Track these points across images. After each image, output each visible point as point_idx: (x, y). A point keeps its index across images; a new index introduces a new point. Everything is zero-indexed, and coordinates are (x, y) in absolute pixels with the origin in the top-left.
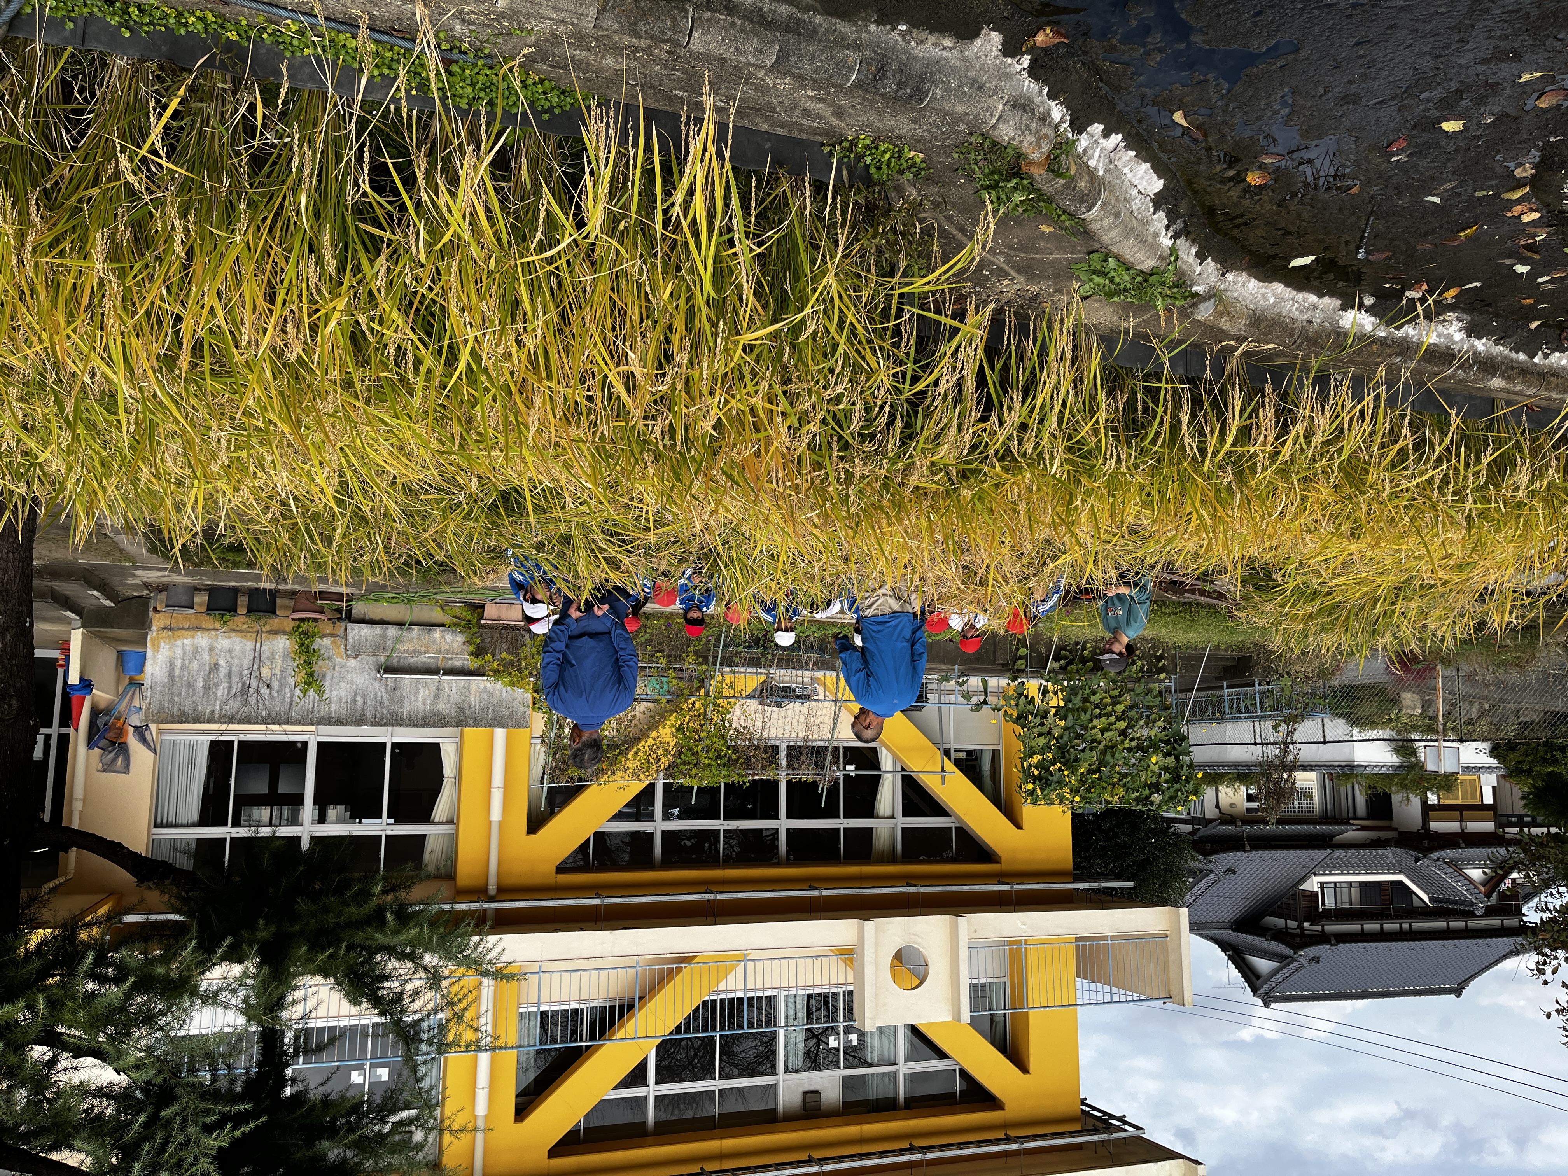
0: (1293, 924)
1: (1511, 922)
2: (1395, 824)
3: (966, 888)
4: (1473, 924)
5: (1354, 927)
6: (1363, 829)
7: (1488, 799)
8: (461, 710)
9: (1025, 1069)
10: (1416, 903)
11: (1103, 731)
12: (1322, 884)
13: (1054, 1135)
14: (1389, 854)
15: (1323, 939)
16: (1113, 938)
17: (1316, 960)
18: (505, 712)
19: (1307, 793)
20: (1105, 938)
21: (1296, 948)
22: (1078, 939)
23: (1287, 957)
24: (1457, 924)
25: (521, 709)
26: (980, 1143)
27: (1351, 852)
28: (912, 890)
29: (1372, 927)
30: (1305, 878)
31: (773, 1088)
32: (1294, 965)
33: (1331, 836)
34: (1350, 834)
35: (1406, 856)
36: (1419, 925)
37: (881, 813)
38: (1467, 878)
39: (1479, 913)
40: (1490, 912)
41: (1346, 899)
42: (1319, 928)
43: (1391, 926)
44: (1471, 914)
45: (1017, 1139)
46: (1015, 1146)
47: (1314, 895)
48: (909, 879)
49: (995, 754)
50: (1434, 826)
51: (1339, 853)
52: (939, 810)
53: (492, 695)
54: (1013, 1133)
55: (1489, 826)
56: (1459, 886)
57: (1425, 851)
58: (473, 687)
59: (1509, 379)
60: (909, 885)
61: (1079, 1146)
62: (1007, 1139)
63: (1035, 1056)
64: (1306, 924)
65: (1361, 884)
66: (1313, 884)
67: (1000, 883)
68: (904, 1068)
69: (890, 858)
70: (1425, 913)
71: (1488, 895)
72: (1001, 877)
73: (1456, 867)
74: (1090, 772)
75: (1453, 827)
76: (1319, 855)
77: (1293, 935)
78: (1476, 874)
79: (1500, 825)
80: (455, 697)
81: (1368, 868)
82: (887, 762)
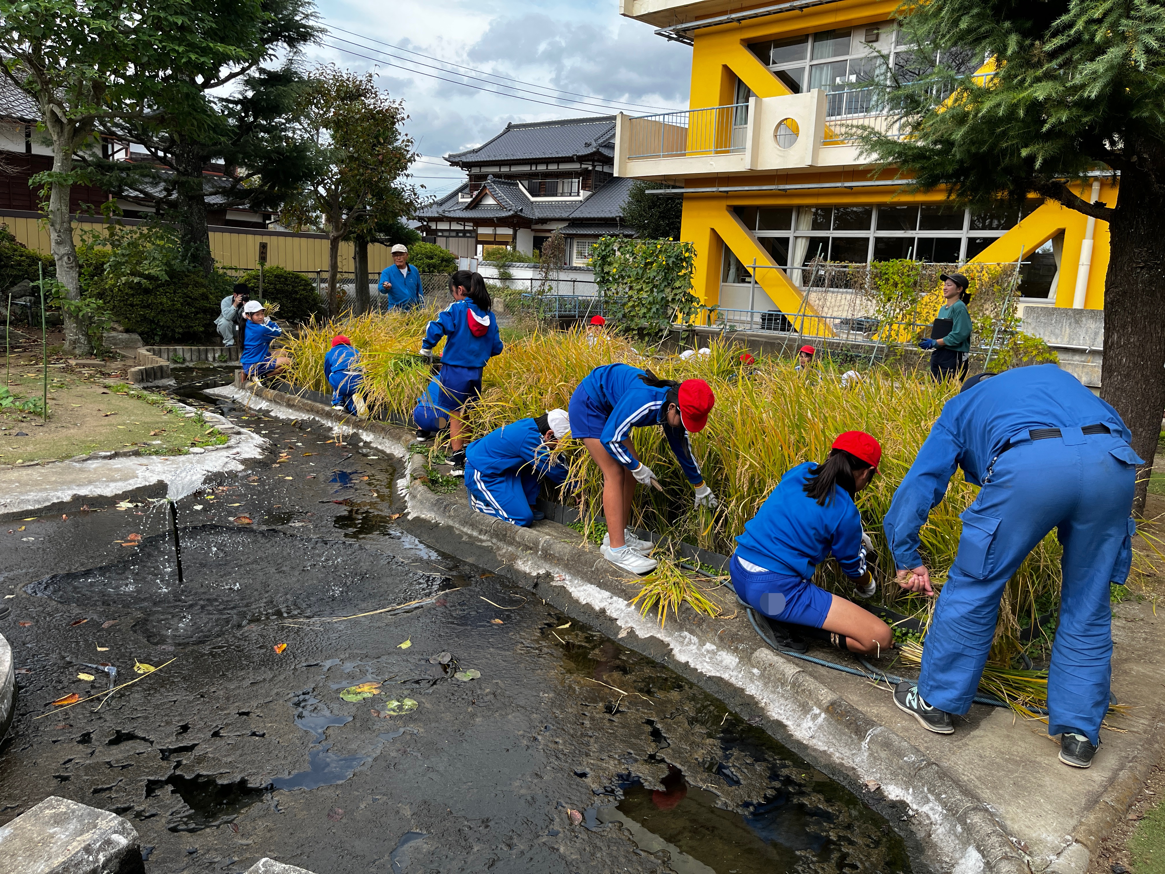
0: (599, 168)
1: (475, 170)
2: (533, 234)
3: (747, 188)
4: (496, 170)
5: (564, 167)
6: (550, 231)
7: (480, 247)
8: (1077, 322)
9: (725, 67)
10: (526, 183)
11: (641, 289)
12: (578, 195)
13: (709, 25)
14: (537, 214)
15: (581, 159)
16: (659, 156)
17: (587, 145)
18: (1042, 319)
19: (581, 254)
20: (664, 156)
21: (597, 153)
22: (684, 155)
23: (605, 146)
24: (505, 169)
25: (1029, 321)
26: (756, 16)
27: (557, 216)
28: (782, 187)
29: (553, 167)
30: (587, 199)
31: (898, 43)
32: (601, 141)
33: (569, 226)
34: (557, 228)
35: (527, 214)
36: (526, 168)
37: (804, 240)
38: (495, 198)
39: (490, 176)
40: (484, 177)
41: (566, 185)
42: (583, 166)
43: (542, 168)
44: (496, 175)
45: (732, 20)
46: (734, 16)
47: (584, 188)
48: (785, 194)
49: (725, 280)
50: (510, 232)
51: (565, 215)
52: (764, 242)
53: (1052, 333)
54: (735, 24)
55: (481, 230)
56: (501, 194)
57: (515, 216)
58: (1066, 339)
59: (323, 410)
60: (785, 190)
61: (697, 18)
62: (739, 20)
63: (717, 78)
64: (590, 168)
65: (556, 195)
66: (583, 195)
67: (727, 192)
68: (806, 63)
69: (800, 209)
70: (521, 176)
71: (485, 187)
72: (726, 196)
73: (501, 207)
74: (652, 263)
75: (501, 231)
76: (577, 214)
77: (598, 161)
78: (490, 201)
79: (475, 231)
80: (1082, 333)
81: (550, 204)
82: (797, 276)
